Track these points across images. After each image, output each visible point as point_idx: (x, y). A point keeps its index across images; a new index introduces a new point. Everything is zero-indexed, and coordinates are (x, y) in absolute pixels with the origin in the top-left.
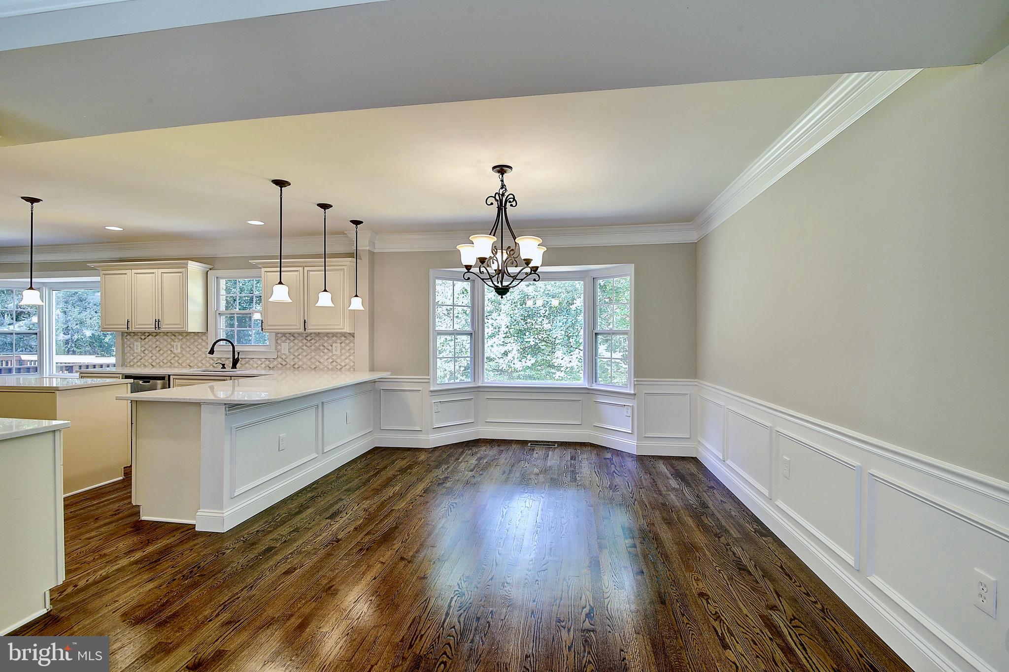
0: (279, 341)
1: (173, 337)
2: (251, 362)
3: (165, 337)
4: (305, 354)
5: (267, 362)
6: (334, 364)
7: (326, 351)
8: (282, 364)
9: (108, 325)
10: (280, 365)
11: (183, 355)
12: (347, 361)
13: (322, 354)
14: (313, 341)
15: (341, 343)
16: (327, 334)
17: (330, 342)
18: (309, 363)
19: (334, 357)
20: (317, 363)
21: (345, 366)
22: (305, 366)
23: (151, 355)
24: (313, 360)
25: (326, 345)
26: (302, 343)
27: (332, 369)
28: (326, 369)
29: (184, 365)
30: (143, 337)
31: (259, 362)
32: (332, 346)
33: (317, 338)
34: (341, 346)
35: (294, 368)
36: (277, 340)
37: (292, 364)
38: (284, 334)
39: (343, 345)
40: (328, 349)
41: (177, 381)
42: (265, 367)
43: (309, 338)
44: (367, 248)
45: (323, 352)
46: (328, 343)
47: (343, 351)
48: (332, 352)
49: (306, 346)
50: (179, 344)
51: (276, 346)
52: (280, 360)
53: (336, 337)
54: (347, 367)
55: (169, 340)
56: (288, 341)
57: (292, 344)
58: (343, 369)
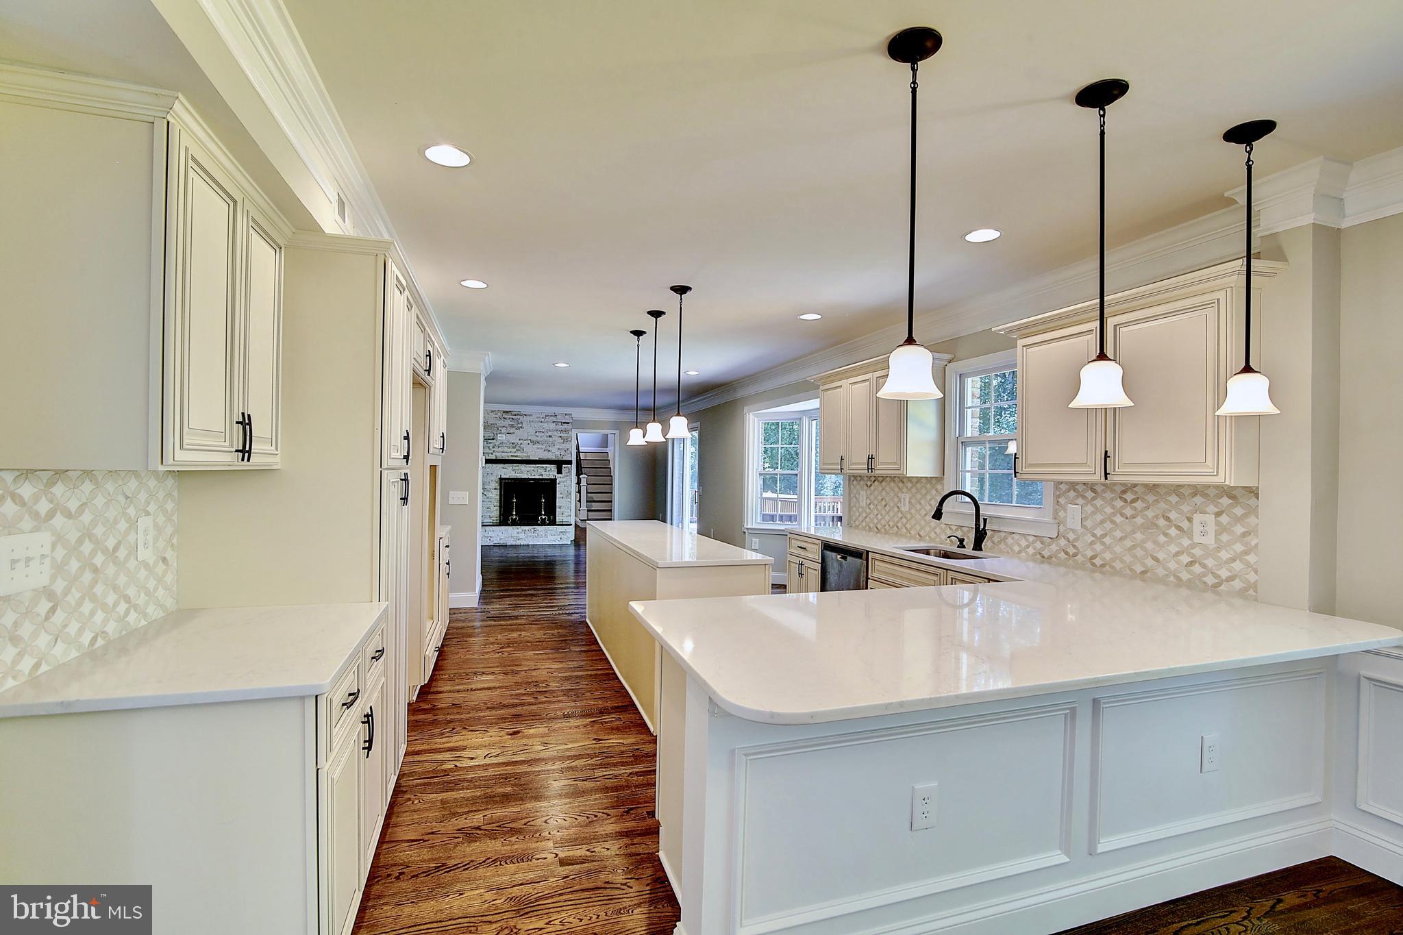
0: (1062, 500)
1: (901, 485)
2: (1010, 541)
3: (892, 484)
4: (1118, 534)
5: (1038, 545)
6: (1197, 569)
7: (1173, 532)
8: (1067, 553)
9: (826, 464)
10: (1062, 555)
11: (912, 517)
12: (1237, 565)
13: (1162, 539)
14: (1139, 505)
15: (1218, 514)
16: (1176, 489)
17: (1185, 508)
18: (1128, 559)
19: (1197, 552)
20: (1150, 562)
21: (1230, 579)
22: (1118, 565)
23: (876, 512)
24: (1139, 552)
25: (1173, 515)
26: (1113, 507)
27: (1189, 585)
28: (1172, 578)
29: (913, 532)
30: (869, 483)
31: (1024, 543)
32: (1190, 520)
33: (1151, 498)
34: (1218, 523)
35: (1093, 564)
36: (1059, 496)
37: (1089, 553)
38: (1073, 485)
39: (1224, 519)
40: (1179, 528)
41: (877, 563)
42: (1034, 555)
43: (1129, 496)
44: (1309, 219)
45: (1166, 535)
46: (1181, 513)
47: (1225, 537)
48: (1191, 537)
49: (1122, 515)
50: (908, 496)
51: (1056, 512)
52: (1063, 542)
53: (1204, 495)
54: (1237, 584)
55: (896, 489)
56: (1080, 501)
57: (1089, 509)
58: (1223, 587)
